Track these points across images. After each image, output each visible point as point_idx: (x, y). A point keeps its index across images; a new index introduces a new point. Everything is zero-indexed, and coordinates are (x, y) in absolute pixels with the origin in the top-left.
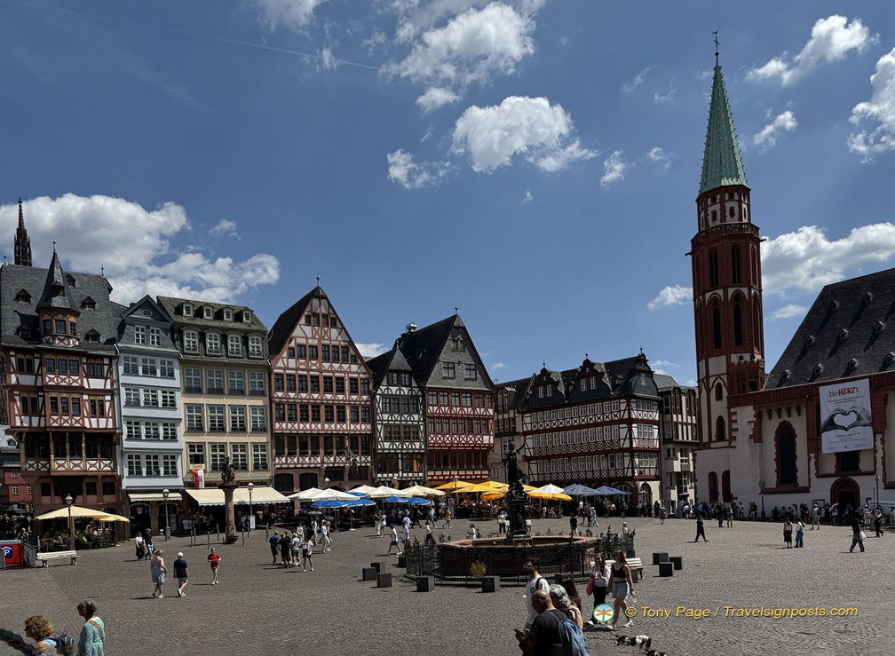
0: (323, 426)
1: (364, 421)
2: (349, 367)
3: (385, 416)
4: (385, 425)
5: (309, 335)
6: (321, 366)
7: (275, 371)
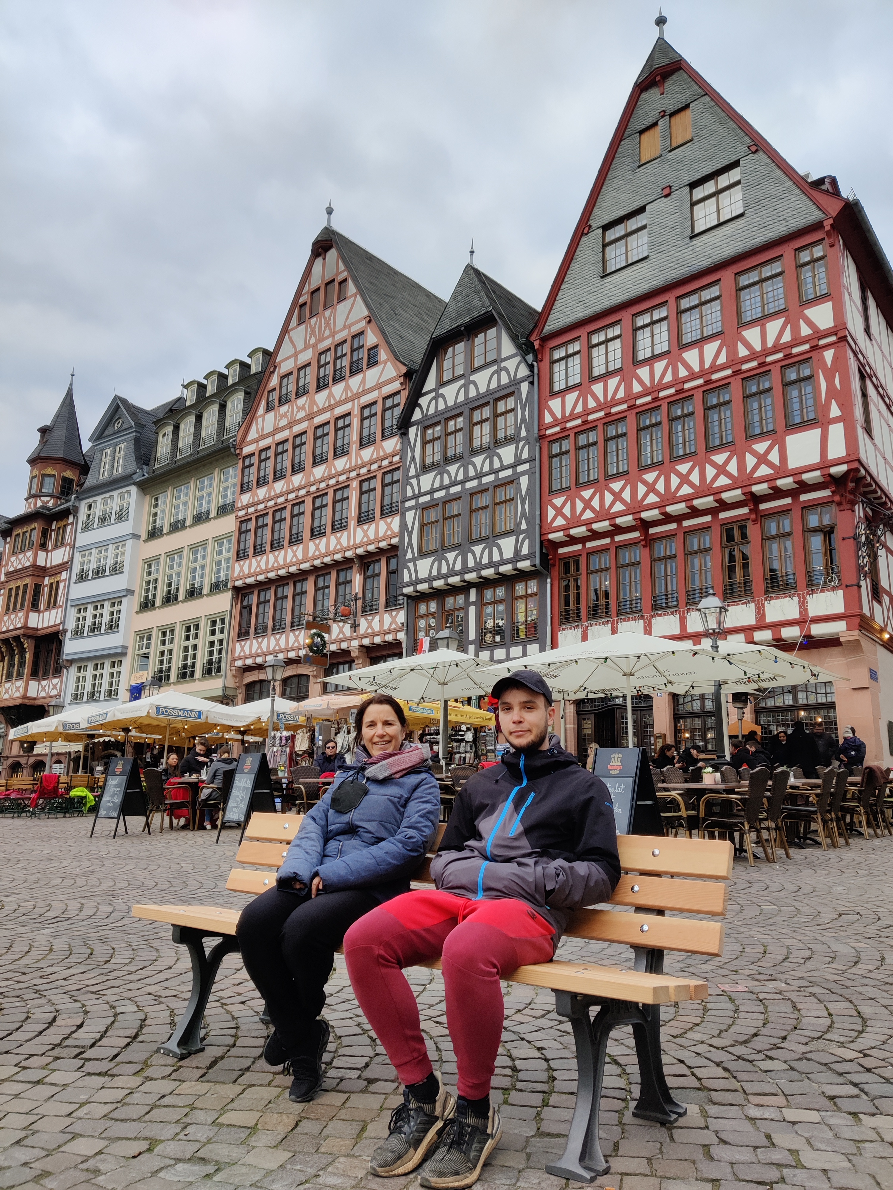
0: (306, 551)
1: (387, 511)
2: (363, 381)
3: (427, 481)
4: (425, 508)
5: (300, 346)
6: (313, 402)
7: (246, 450)
